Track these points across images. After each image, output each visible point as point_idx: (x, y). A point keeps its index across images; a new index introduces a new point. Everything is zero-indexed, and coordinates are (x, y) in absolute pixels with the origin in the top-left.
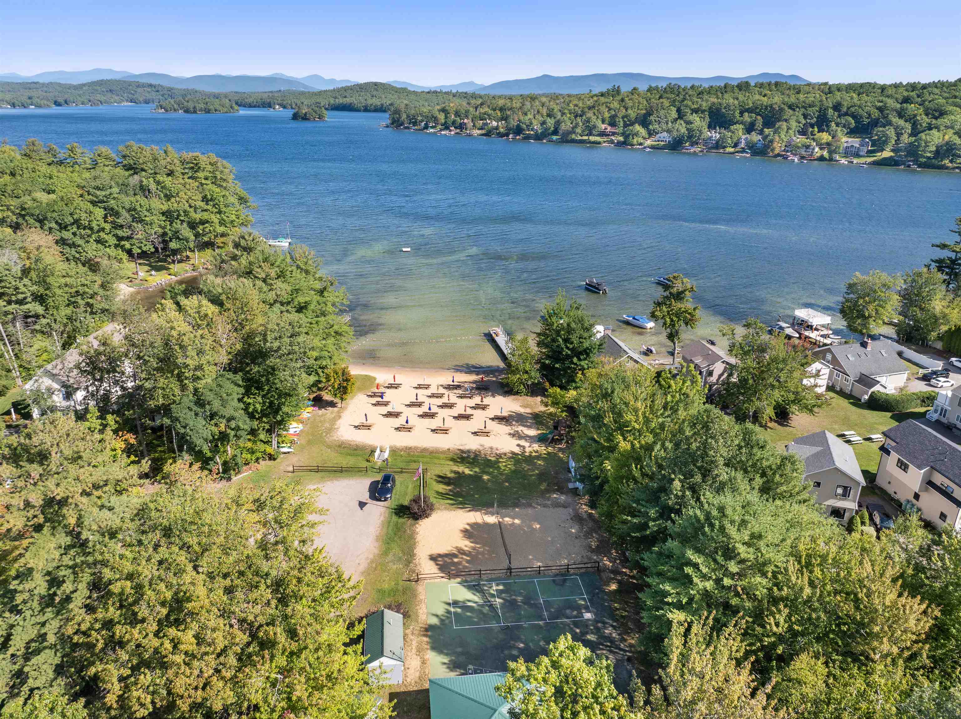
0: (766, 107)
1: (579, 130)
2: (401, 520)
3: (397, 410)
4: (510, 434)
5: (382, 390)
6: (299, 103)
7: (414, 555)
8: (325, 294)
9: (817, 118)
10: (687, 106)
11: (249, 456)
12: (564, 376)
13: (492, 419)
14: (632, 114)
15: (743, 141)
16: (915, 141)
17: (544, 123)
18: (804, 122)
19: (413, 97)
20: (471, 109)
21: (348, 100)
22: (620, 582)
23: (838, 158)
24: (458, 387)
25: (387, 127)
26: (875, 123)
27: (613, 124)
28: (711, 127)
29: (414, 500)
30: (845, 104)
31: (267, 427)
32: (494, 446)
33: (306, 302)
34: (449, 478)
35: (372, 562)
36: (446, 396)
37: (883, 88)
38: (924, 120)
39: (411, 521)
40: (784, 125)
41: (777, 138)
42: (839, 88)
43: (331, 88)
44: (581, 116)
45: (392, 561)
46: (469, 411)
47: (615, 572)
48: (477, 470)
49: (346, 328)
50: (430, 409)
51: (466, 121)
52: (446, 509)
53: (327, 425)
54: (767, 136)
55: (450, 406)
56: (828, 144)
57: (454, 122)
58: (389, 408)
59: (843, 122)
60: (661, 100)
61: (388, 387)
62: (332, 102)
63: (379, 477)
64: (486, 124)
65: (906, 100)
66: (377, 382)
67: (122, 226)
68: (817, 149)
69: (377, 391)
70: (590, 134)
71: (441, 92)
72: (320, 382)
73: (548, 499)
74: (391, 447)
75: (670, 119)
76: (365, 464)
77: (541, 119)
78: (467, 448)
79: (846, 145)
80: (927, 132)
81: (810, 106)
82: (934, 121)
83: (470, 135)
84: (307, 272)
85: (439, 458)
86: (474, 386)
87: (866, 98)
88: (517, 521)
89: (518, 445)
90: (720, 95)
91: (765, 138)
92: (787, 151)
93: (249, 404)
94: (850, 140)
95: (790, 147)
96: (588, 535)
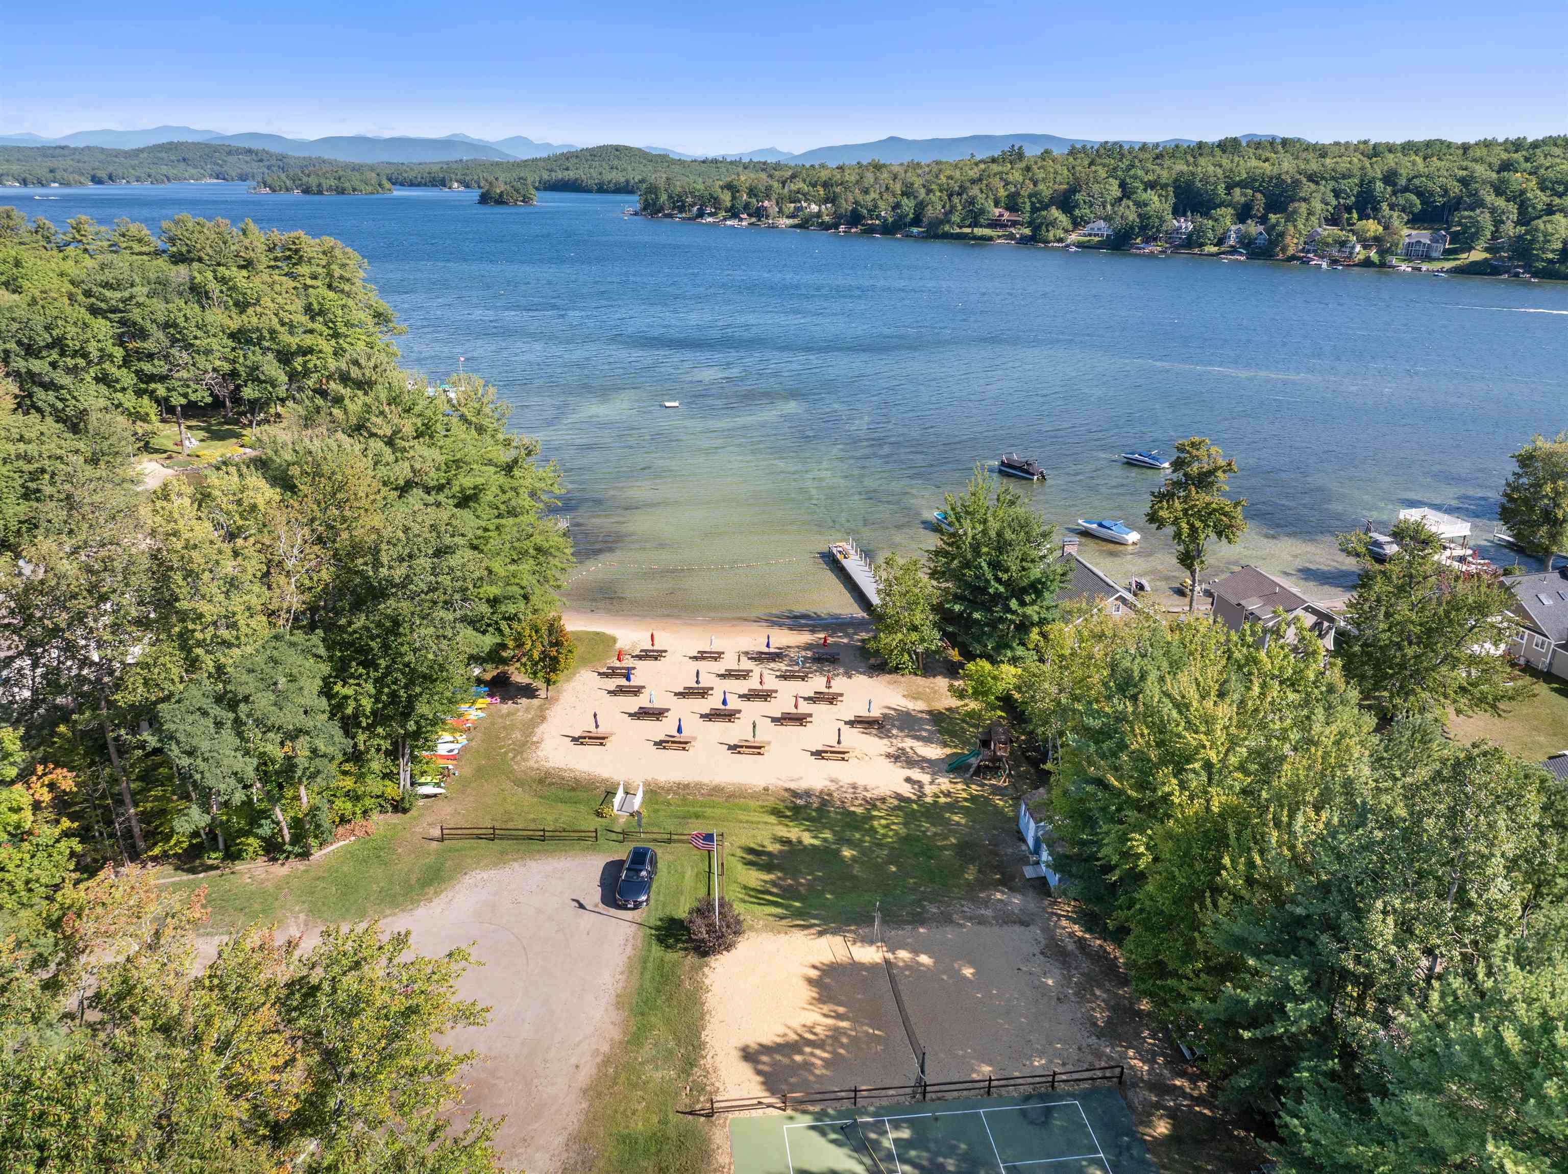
0: (1271, 178)
1: (956, 218)
2: (672, 956)
3: (658, 704)
4: (888, 756)
5: (628, 662)
6: (491, 178)
7: (701, 1046)
8: (516, 472)
9: (1357, 197)
10: (1135, 177)
11: (349, 805)
12: (990, 636)
13: (851, 723)
14: (1046, 190)
15: (1233, 235)
16: (1527, 232)
17: (897, 206)
18: (1334, 202)
19: (677, 168)
20: (776, 185)
21: (571, 175)
22: (1173, 1115)
23: (1394, 262)
24: (775, 657)
25: (636, 214)
26: (1456, 205)
27: (1012, 205)
28: (1177, 212)
29: (699, 911)
30: (1403, 172)
31: (386, 745)
32: (861, 782)
33: (475, 488)
34: (769, 854)
35: (606, 1062)
36: (755, 675)
37: (1465, 148)
38: (1540, 199)
39: (691, 959)
40: (1303, 207)
41: (1291, 229)
42: (1391, 148)
43: (544, 155)
44: (959, 194)
45: (654, 1060)
46: (804, 708)
47: (1160, 1087)
48: (827, 835)
49: (556, 540)
50: (724, 702)
51: (766, 203)
52: (768, 928)
53: (517, 735)
54: (1274, 227)
55: (765, 696)
56: (1377, 239)
57: (747, 206)
58: (641, 701)
59: (1402, 202)
60: (1093, 168)
61: (639, 657)
62: (546, 176)
63: (622, 853)
64: (800, 209)
65: (1506, 166)
66: (618, 645)
67: (150, 356)
68: (1358, 248)
69: (617, 664)
70: (975, 224)
71: (724, 161)
72: (504, 646)
73: (986, 903)
74: (647, 784)
75: (1109, 198)
76: (593, 823)
77: (892, 200)
78: (801, 785)
79: (1407, 240)
80: (1545, 218)
81: (1344, 177)
82: (1557, 201)
83: (774, 227)
84: (480, 430)
85: (746, 809)
86: (809, 654)
87: (1439, 164)
88: (924, 959)
89: (908, 780)
90: (1191, 160)
91: (1270, 230)
92: (1308, 252)
93: (346, 697)
94: (1414, 232)
95: (1314, 245)
96: (1083, 991)
